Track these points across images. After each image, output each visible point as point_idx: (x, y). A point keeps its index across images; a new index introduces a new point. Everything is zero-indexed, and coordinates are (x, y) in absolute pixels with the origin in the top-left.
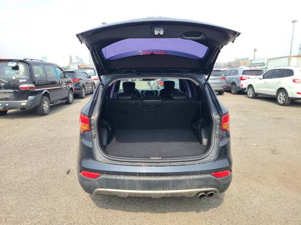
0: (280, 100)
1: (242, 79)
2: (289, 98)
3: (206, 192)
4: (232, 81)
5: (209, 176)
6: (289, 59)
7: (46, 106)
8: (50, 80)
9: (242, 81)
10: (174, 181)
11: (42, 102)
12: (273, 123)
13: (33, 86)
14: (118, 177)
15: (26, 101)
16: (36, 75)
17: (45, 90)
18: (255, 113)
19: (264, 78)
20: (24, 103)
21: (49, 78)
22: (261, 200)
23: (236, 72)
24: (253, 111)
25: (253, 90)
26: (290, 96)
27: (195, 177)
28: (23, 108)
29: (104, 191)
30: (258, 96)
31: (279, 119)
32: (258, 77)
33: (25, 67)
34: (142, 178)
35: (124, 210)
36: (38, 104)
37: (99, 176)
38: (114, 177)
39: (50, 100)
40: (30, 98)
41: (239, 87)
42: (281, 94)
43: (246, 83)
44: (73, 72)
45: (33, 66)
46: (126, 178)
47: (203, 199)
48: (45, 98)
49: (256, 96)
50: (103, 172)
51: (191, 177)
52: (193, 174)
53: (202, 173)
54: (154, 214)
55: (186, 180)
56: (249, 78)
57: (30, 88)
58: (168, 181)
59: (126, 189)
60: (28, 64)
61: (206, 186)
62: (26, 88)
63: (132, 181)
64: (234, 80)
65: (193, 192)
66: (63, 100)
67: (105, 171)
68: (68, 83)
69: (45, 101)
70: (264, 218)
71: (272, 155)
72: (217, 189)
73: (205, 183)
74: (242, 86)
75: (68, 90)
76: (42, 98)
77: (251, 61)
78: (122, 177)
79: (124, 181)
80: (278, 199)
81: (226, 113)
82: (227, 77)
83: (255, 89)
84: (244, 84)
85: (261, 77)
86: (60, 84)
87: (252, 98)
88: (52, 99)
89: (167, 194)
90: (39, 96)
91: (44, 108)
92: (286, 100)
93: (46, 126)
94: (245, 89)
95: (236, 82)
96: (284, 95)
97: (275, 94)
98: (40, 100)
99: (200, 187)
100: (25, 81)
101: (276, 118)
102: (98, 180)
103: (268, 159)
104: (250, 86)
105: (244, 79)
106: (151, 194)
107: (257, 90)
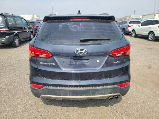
0: (150, 38)
1: (129, 26)
2: (155, 37)
3: (114, 96)
4: (123, 28)
5: (116, 86)
6: (155, 16)
7: (17, 42)
8: (18, 26)
9: (129, 27)
10: (93, 90)
11: (14, 40)
12: (147, 51)
13: (8, 29)
14: (56, 88)
15: (4, 39)
16: (9, 23)
17: (16, 32)
18: (136, 45)
19: (141, 25)
20: (3, 40)
21: (18, 25)
22: (145, 98)
23: (125, 23)
24: (135, 44)
25: (135, 33)
26: (156, 35)
27: (107, 87)
28: (3, 43)
29: (46, 97)
30: (138, 36)
31: (150, 48)
32: (138, 25)
33: (2, 18)
34: (72, 89)
35: (61, 106)
36: (12, 40)
37: (43, 87)
38: (53, 88)
39: (19, 38)
40: (7, 37)
41: (127, 31)
42: (151, 35)
43: (131, 29)
44: (33, 22)
45: (7, 17)
46: (61, 88)
47: (111, 100)
48: (16, 37)
49: (137, 36)
50: (45, 85)
51: (105, 87)
52: (106, 85)
53: (112, 84)
54: (80, 108)
55: (101, 89)
56: (133, 26)
57: (6, 31)
58: (89, 90)
59: (61, 96)
60: (4, 16)
61: (114, 92)
62: (4, 31)
63: (65, 90)
64: (125, 27)
65: (105, 97)
66: (28, 38)
67: (46, 84)
68: (30, 28)
69: (16, 39)
70: (148, 110)
71: (149, 69)
72: (121, 94)
73: (114, 90)
74: (129, 30)
75: (30, 33)
76: (14, 37)
77: (132, 17)
78: (58, 88)
79: (59, 90)
80: (155, 97)
81: (129, 44)
82: (120, 25)
83: (136, 32)
84: (130, 29)
85: (140, 25)
86: (25, 29)
87: (134, 37)
88: (21, 38)
89: (88, 98)
90: (12, 36)
91: (16, 43)
92: (153, 38)
93: (17, 54)
94: (130, 32)
95: (126, 28)
96: (153, 35)
97: (147, 34)
98: (13, 38)
99: (110, 93)
100: (3, 26)
101: (148, 48)
102: (42, 90)
103: (146, 72)
104: (133, 30)
105: (130, 27)
106: (78, 98)
107: (137, 32)
